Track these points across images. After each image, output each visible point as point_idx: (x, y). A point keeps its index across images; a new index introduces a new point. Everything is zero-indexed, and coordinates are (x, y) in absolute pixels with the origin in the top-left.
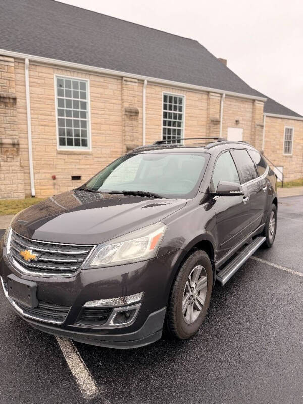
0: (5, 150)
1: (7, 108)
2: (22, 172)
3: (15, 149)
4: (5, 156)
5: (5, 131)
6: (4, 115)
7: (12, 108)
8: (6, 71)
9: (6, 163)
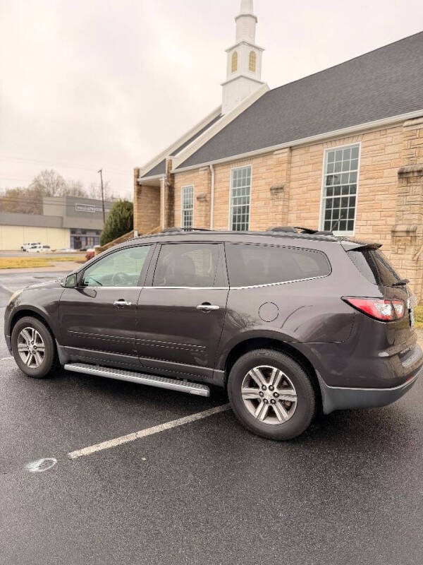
0: (398, 238)
1: (409, 185)
2: (414, 268)
3: (409, 238)
4: (396, 247)
5: (403, 214)
6: (405, 194)
7: (416, 184)
8: (417, 136)
9: (396, 256)
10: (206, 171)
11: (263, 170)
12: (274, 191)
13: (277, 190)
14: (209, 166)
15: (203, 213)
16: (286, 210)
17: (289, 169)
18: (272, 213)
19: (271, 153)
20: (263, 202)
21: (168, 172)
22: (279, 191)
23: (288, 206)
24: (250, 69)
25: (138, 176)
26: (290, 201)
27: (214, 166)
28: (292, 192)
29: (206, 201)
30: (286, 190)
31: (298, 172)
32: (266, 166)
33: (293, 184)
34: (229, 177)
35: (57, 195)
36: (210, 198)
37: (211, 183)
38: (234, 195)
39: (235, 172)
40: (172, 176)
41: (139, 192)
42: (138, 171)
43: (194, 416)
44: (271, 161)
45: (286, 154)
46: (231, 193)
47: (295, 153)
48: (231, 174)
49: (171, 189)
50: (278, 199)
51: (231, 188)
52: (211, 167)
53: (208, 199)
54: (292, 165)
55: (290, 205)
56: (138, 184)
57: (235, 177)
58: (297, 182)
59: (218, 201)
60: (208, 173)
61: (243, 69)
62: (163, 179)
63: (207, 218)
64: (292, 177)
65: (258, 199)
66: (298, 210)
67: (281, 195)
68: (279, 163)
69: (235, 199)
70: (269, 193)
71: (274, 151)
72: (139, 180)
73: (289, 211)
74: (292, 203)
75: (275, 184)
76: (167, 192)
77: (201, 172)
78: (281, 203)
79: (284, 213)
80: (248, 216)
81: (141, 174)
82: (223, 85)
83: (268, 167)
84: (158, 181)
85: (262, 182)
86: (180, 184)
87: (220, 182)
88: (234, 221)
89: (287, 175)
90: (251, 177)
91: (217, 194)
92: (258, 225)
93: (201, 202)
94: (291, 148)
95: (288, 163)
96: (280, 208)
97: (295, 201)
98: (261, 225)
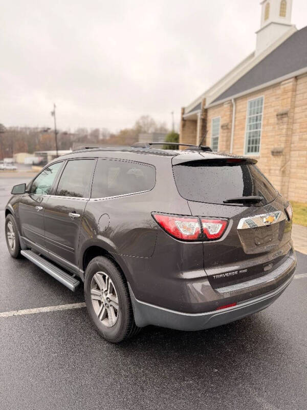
10: (229, 105)
11: (273, 99)
12: (279, 117)
13: (282, 115)
14: (231, 100)
15: (225, 139)
16: (290, 133)
17: (294, 96)
18: (278, 135)
19: (278, 84)
20: (272, 127)
21: (203, 108)
22: (284, 116)
23: (292, 129)
24: (281, 15)
25: (183, 113)
26: (295, 125)
27: (236, 100)
28: (297, 116)
29: (228, 129)
30: (291, 115)
31: (301, 98)
32: (276, 95)
33: (297, 110)
34: (246, 108)
35: (150, 132)
36: (231, 126)
37: (232, 114)
38: (250, 122)
39: (251, 103)
40: (206, 111)
41: (184, 126)
42: (183, 110)
43: (74, 305)
44: (279, 91)
45: (291, 84)
46: (247, 120)
47: (300, 81)
48: (248, 105)
49: (204, 121)
50: (282, 123)
51: (248, 117)
52: (233, 101)
53: (229, 127)
54: (297, 92)
55: (294, 128)
56: (183, 120)
57: (251, 107)
58: (300, 108)
59: (237, 128)
60: (230, 106)
61: (274, 16)
62: (199, 113)
63: (228, 143)
64: (297, 103)
65: (268, 124)
66: (301, 132)
67: (285, 119)
68: (285, 92)
69: (250, 126)
70: (276, 119)
71: (281, 82)
72: (184, 116)
73: (292, 133)
74: (296, 126)
75: (281, 110)
76: (201, 124)
77: (226, 106)
78: (285, 127)
79: (287, 135)
80: (259, 139)
81: (186, 111)
82: (257, 33)
83: (277, 96)
84: (196, 115)
85: (272, 110)
86: (211, 116)
87: (240, 112)
88: (249, 144)
89: (292, 101)
90: (263, 106)
91: (237, 122)
92: (267, 147)
93: (225, 129)
94: (296, 78)
95: (293, 91)
96: (284, 131)
97: (298, 124)
98: (269, 147)
